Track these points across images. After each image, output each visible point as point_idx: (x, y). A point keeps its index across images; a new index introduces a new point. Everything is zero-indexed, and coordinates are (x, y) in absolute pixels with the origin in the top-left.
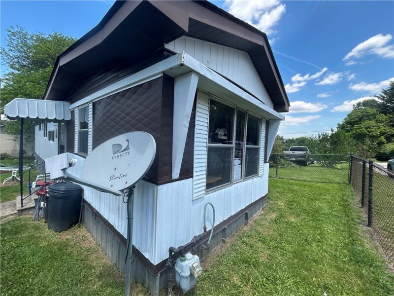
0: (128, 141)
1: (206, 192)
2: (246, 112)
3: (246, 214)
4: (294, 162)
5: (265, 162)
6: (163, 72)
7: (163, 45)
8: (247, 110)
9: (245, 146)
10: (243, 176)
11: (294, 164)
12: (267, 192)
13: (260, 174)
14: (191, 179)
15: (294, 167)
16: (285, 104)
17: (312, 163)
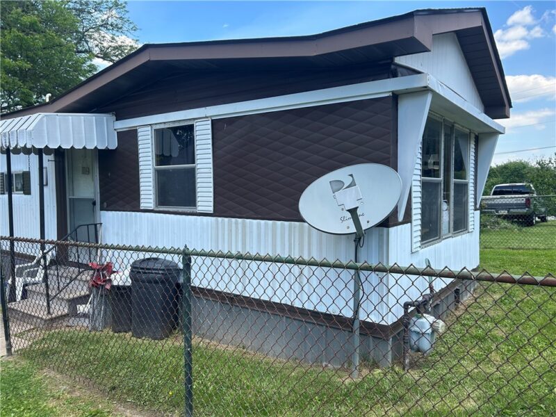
0: (351, 175)
1: (422, 244)
2: (453, 126)
3: (457, 291)
4: (505, 217)
5: (476, 209)
6: (393, 92)
7: (392, 60)
8: (455, 123)
9: (453, 180)
10: (452, 229)
11: (505, 223)
12: (478, 263)
13: (470, 228)
14: (409, 224)
15: (506, 228)
16: (505, 106)
17: (544, 219)
